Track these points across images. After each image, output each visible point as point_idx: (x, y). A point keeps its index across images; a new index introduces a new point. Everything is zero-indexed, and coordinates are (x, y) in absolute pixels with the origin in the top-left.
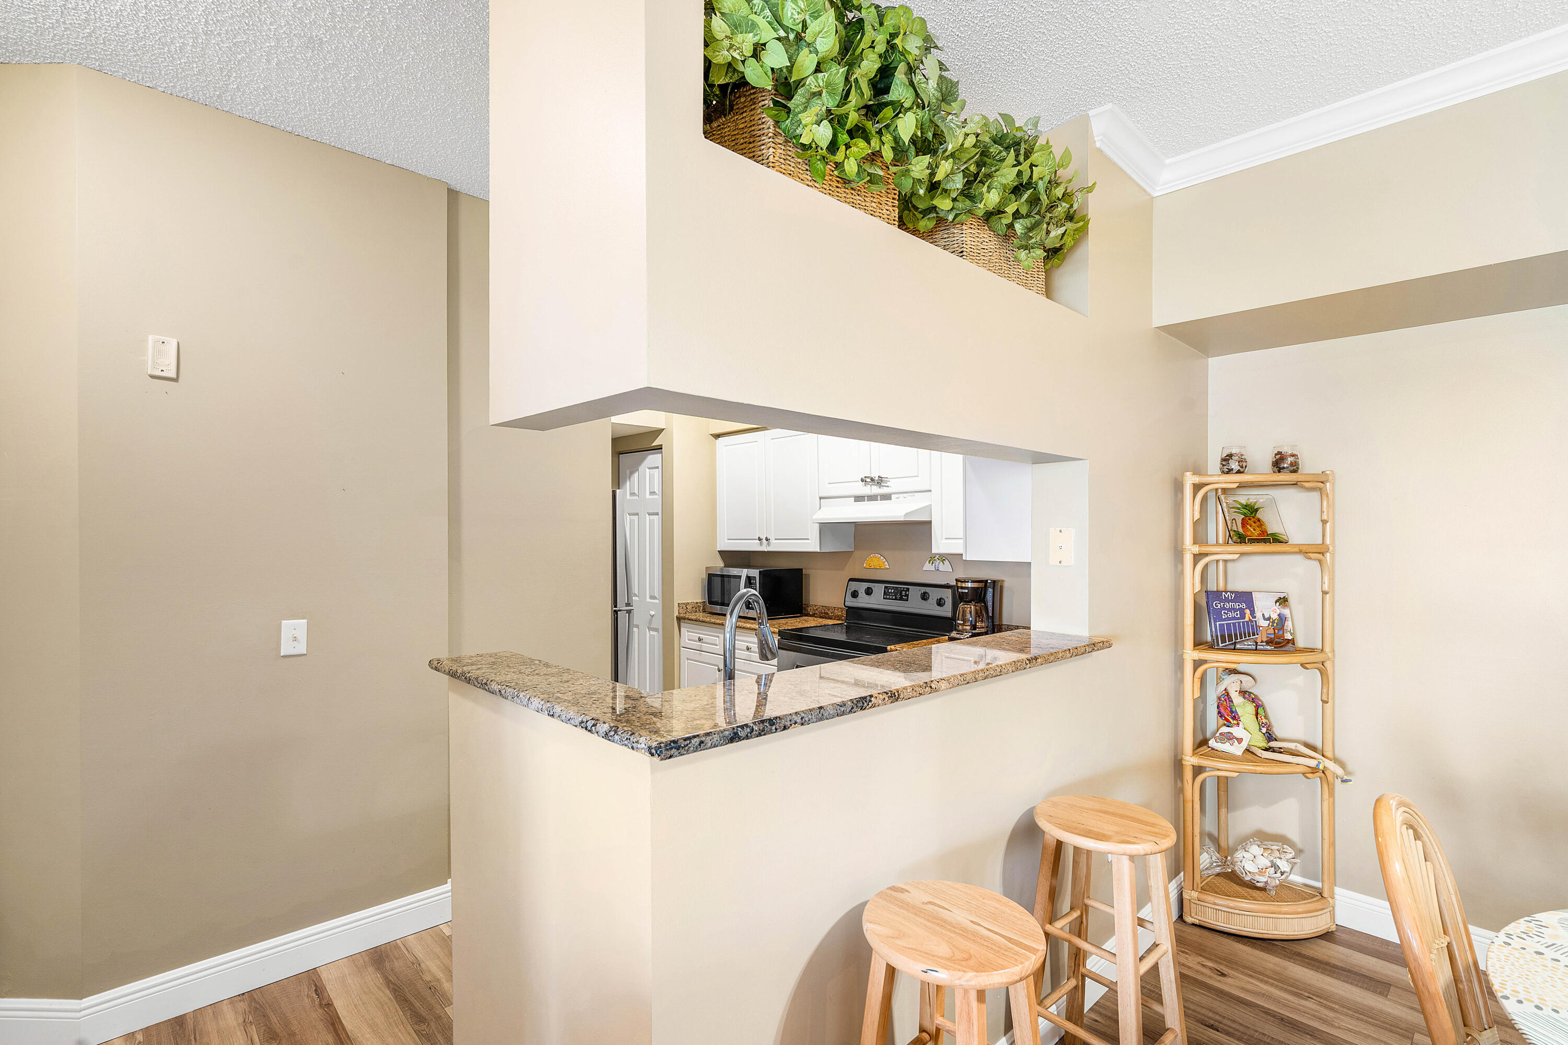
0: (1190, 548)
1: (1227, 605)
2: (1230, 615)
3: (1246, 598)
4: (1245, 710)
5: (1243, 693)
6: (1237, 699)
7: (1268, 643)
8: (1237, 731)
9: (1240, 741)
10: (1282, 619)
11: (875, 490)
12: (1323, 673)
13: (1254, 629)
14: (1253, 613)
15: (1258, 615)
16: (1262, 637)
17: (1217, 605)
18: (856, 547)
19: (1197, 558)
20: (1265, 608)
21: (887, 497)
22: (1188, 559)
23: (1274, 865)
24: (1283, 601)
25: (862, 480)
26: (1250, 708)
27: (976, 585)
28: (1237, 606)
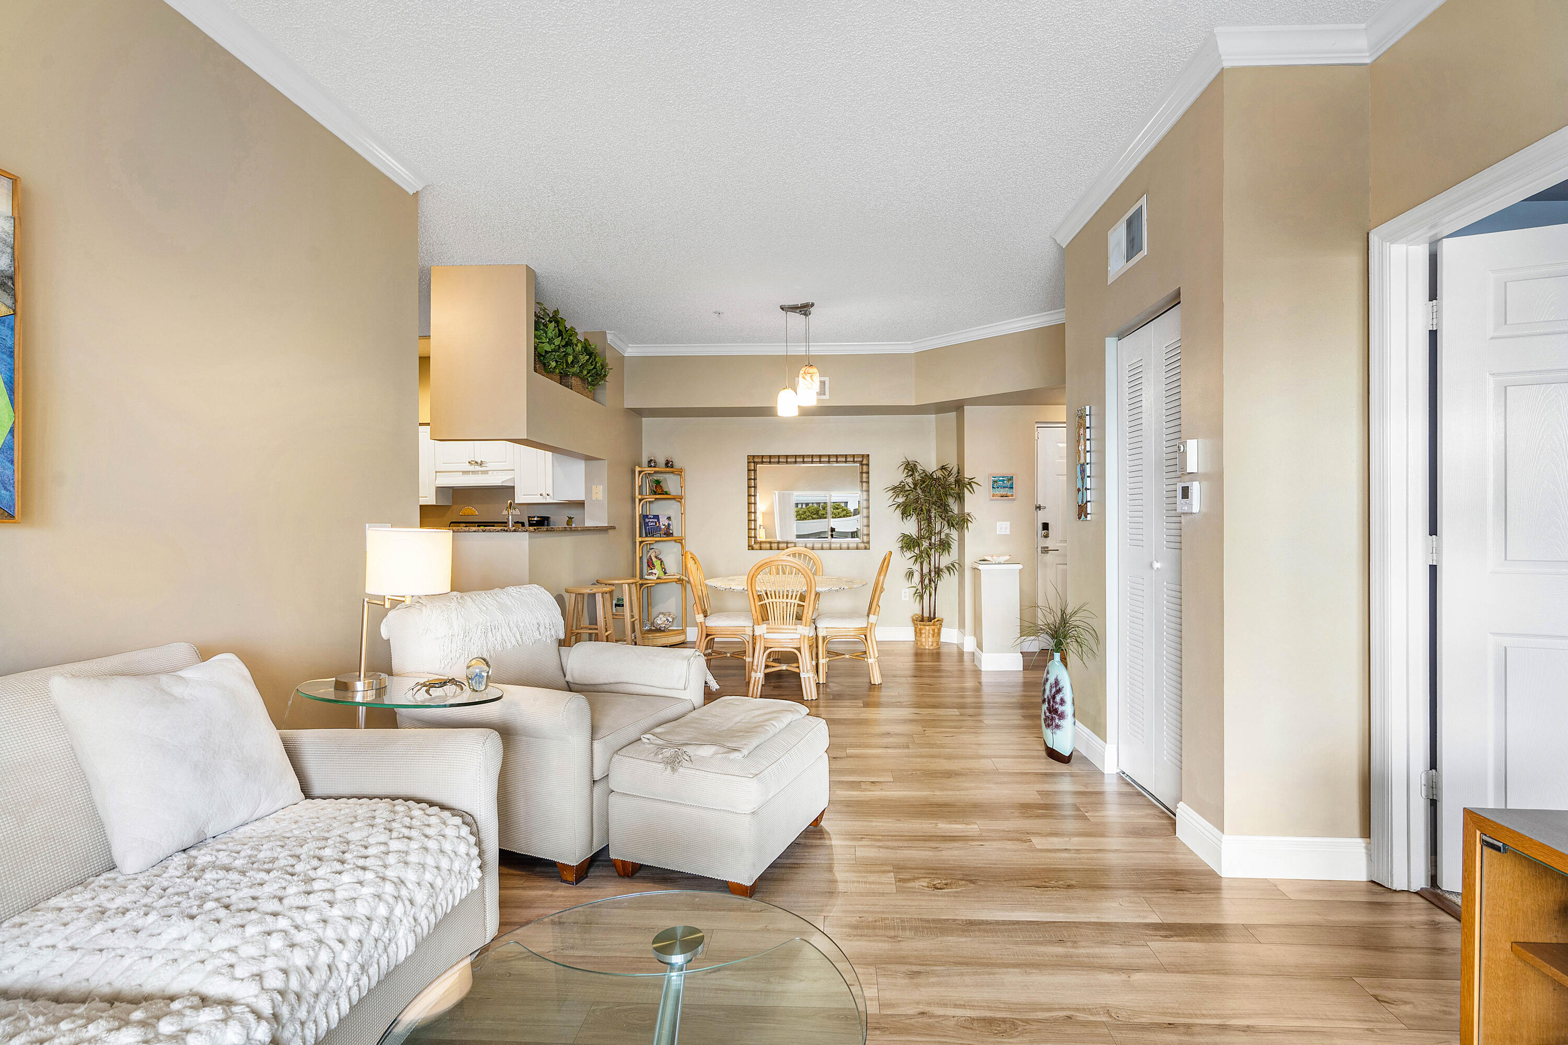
0: (638, 497)
1: (651, 520)
2: (652, 524)
3: (657, 517)
4: (657, 563)
5: (656, 557)
6: (654, 559)
7: (664, 534)
8: (654, 571)
9: (655, 574)
10: (669, 525)
11: (478, 468)
12: (682, 544)
13: (659, 528)
14: (659, 523)
15: (661, 524)
16: (662, 532)
17: (647, 520)
18: (453, 503)
19: (640, 500)
20: (663, 521)
21: (486, 472)
22: (637, 500)
23: (667, 620)
24: (669, 518)
25: (469, 462)
26: (659, 562)
27: (539, 519)
28: (654, 520)
